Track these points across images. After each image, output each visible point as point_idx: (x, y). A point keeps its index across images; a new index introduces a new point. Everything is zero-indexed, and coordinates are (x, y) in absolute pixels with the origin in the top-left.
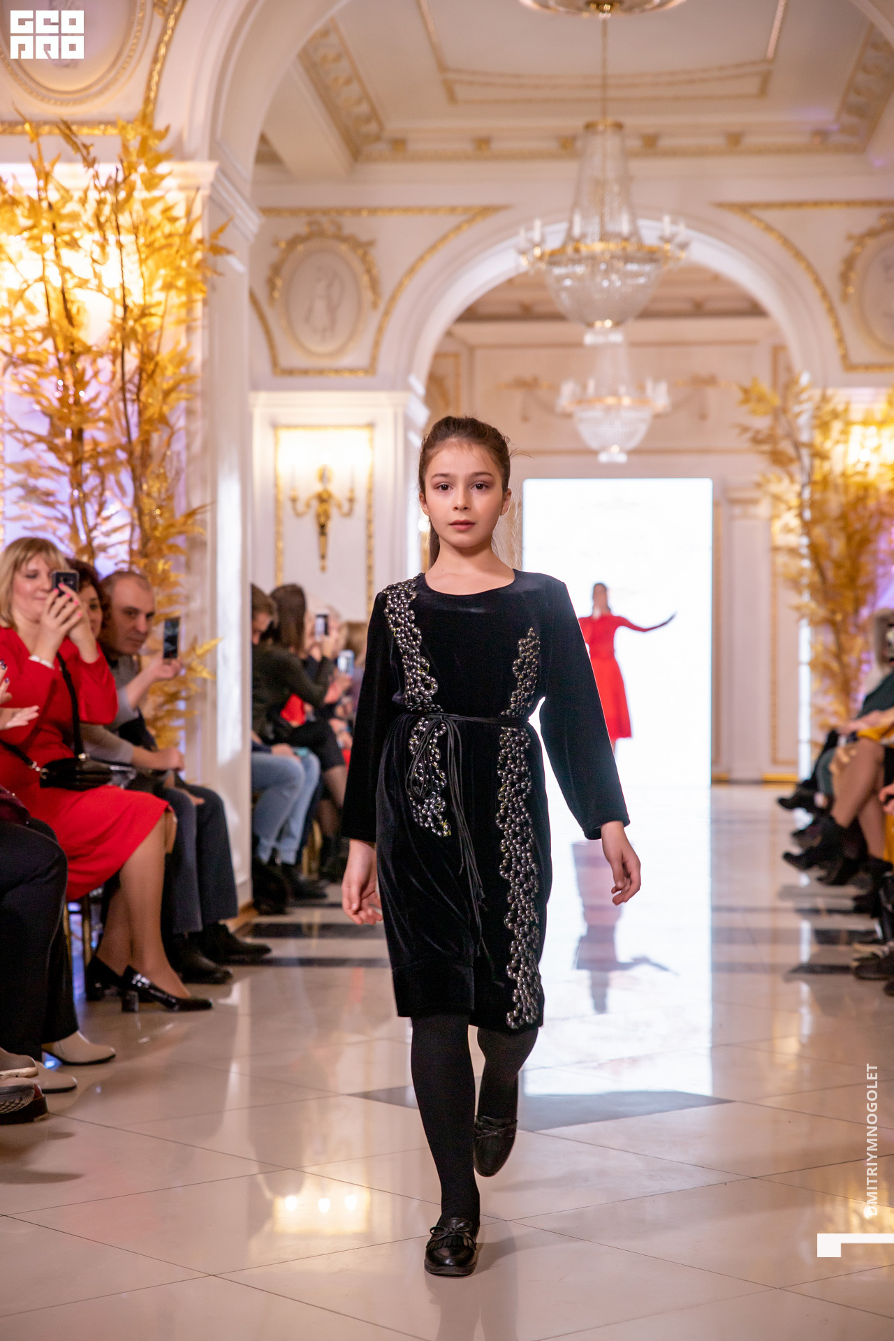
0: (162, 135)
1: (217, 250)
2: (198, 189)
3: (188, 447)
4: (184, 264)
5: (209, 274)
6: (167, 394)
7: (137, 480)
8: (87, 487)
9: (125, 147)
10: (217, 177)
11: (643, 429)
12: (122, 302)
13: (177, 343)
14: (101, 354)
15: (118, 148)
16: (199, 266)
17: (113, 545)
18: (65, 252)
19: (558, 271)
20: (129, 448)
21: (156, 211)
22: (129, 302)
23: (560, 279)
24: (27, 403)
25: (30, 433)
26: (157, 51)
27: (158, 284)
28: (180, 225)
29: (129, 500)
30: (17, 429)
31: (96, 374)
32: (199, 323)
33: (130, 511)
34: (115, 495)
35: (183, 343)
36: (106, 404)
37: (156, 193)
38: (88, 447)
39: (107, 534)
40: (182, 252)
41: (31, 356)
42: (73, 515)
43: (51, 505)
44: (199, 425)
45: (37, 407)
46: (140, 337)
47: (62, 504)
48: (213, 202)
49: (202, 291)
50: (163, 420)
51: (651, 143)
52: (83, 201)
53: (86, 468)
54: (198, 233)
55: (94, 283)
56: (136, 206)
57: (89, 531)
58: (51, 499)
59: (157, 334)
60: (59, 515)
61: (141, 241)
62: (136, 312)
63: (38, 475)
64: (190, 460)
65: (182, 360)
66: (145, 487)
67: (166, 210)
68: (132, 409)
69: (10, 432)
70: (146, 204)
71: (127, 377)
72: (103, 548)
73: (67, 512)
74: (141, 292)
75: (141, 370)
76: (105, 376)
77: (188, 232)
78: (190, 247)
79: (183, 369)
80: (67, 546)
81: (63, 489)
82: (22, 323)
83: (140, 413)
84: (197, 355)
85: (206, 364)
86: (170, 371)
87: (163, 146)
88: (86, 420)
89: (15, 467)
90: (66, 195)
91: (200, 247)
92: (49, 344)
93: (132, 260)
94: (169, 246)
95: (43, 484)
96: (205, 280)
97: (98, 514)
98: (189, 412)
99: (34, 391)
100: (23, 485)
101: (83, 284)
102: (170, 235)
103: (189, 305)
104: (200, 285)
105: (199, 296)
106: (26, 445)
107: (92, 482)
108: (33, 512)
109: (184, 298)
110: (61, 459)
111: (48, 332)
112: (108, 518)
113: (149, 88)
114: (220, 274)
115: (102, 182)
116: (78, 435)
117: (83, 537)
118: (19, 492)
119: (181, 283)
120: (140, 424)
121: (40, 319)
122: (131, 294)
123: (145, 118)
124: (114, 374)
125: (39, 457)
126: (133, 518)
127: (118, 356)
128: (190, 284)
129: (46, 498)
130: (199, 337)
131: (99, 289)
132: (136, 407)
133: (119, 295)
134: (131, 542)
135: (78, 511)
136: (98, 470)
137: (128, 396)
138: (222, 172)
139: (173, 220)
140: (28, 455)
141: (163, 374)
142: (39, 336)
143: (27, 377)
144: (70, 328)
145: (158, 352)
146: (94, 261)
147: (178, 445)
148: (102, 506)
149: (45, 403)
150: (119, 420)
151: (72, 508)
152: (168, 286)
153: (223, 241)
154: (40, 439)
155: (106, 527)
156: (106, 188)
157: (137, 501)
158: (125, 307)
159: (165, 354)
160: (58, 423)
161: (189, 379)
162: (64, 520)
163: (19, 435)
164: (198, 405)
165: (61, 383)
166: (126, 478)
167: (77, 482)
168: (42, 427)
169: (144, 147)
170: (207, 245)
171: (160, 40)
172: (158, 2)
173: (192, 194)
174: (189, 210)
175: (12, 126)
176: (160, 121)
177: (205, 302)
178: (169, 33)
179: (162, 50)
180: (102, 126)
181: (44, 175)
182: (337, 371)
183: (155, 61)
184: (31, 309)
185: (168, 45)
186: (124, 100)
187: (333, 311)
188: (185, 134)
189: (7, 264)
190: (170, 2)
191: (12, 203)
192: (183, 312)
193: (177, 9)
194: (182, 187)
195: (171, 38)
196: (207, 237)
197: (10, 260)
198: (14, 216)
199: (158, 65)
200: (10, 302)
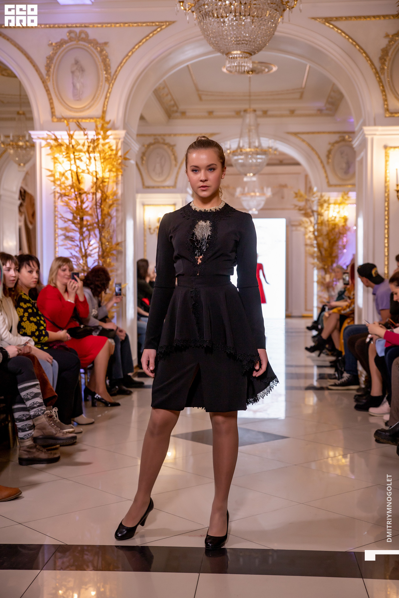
0: (108, 123)
1: (125, 159)
2: (120, 139)
3: (117, 221)
4: (115, 164)
5: (123, 166)
6: (110, 206)
7: (100, 233)
8: (84, 235)
9: (97, 127)
10: (126, 135)
11: (263, 203)
12: (95, 176)
13: (113, 188)
14: (89, 194)
15: (94, 127)
16: (120, 164)
17: (94, 254)
18: (77, 161)
19: (236, 158)
20: (98, 223)
21: (107, 146)
22: (98, 176)
23: (237, 160)
24: (65, 208)
25: (67, 218)
26: (107, 95)
27: (107, 170)
28: (114, 152)
29: (98, 239)
30: (63, 217)
31: (87, 199)
32: (120, 182)
33: (98, 243)
34: (93, 237)
35: (115, 189)
36: (91, 209)
37: (107, 141)
38: (85, 223)
39: (91, 251)
40: (114, 160)
41: (67, 194)
42: (80, 244)
43: (73, 241)
44: (120, 214)
45: (69, 210)
46: (101, 188)
47: (77, 240)
48: (125, 143)
49: (121, 172)
50: (109, 214)
51: (265, 113)
52: (84, 145)
53: (85, 229)
54: (120, 153)
55: (87, 171)
56: (100, 146)
57: (85, 250)
58: (73, 239)
59: (107, 187)
60: (76, 244)
61: (102, 155)
62: (100, 180)
63: (69, 231)
64: (117, 226)
65: (115, 194)
66: (103, 234)
67: (110, 147)
68: (99, 211)
69: (60, 218)
70: (104, 145)
71: (97, 200)
72: (90, 255)
73: (78, 243)
74: (102, 172)
75: (101, 198)
76: (90, 199)
77: (116, 154)
78: (117, 158)
79: (115, 197)
80: (78, 254)
81: (77, 236)
82: (64, 183)
83: (102, 211)
84: (120, 192)
85: (122, 195)
86: (111, 197)
87: (109, 126)
88: (84, 215)
89: (62, 229)
90: (78, 144)
91: (120, 158)
92: (73, 190)
93: (99, 163)
94: (110, 158)
95: (71, 234)
96: (122, 168)
97: (89, 244)
98: (117, 210)
99: (67, 204)
100: (64, 235)
101: (83, 172)
102: (111, 155)
103: (117, 176)
104: (121, 170)
105: (120, 173)
106: (65, 222)
107: (87, 233)
108: (68, 243)
109: (115, 174)
110: (76, 227)
111: (72, 186)
112: (92, 245)
113: (104, 107)
114: (127, 166)
115: (90, 141)
116: (82, 219)
117: (83, 250)
118: (63, 237)
119: (114, 169)
120: (101, 215)
121: (69, 182)
122: (98, 174)
123: (103, 118)
124: (93, 198)
125: (69, 226)
126: (99, 245)
127: (94, 194)
128: (117, 170)
129: (72, 239)
130: (120, 186)
131: (89, 173)
132: (100, 210)
133: (94, 174)
134: (98, 252)
135: (82, 243)
136: (88, 230)
137: (98, 207)
138: (128, 133)
139: (112, 150)
140: (66, 225)
141: (109, 199)
142: (69, 188)
143: (65, 200)
144: (79, 185)
145: (107, 191)
146: (87, 165)
147: (113, 221)
148: (90, 241)
149: (71, 208)
150: (95, 213)
151: (80, 242)
152: (110, 171)
153: (127, 156)
154: (69, 220)
155: (91, 248)
156: (91, 142)
157: (100, 239)
158: (97, 179)
159: (109, 192)
160: (75, 215)
161: (117, 200)
162: (77, 246)
163: (63, 219)
164: (120, 208)
165: (76, 202)
166: (97, 232)
167: (82, 233)
168: (70, 217)
169: (103, 128)
170: (122, 158)
171: (108, 92)
172: (107, 80)
173: (118, 140)
174: (117, 146)
175: (61, 119)
176: (108, 118)
177: (122, 175)
178: (110, 89)
179: (108, 95)
180: (89, 119)
181: (71, 136)
182: (164, 187)
183: (106, 98)
184: (67, 178)
185: (110, 93)
186: (96, 111)
187: (162, 167)
188: (116, 122)
189: (58, 164)
190: (111, 79)
191: (61, 145)
192: (115, 179)
193: (113, 82)
194: (114, 139)
195: (111, 91)
196: (123, 155)
197: (60, 163)
198: (61, 149)
199: (107, 100)
200: (60, 176)
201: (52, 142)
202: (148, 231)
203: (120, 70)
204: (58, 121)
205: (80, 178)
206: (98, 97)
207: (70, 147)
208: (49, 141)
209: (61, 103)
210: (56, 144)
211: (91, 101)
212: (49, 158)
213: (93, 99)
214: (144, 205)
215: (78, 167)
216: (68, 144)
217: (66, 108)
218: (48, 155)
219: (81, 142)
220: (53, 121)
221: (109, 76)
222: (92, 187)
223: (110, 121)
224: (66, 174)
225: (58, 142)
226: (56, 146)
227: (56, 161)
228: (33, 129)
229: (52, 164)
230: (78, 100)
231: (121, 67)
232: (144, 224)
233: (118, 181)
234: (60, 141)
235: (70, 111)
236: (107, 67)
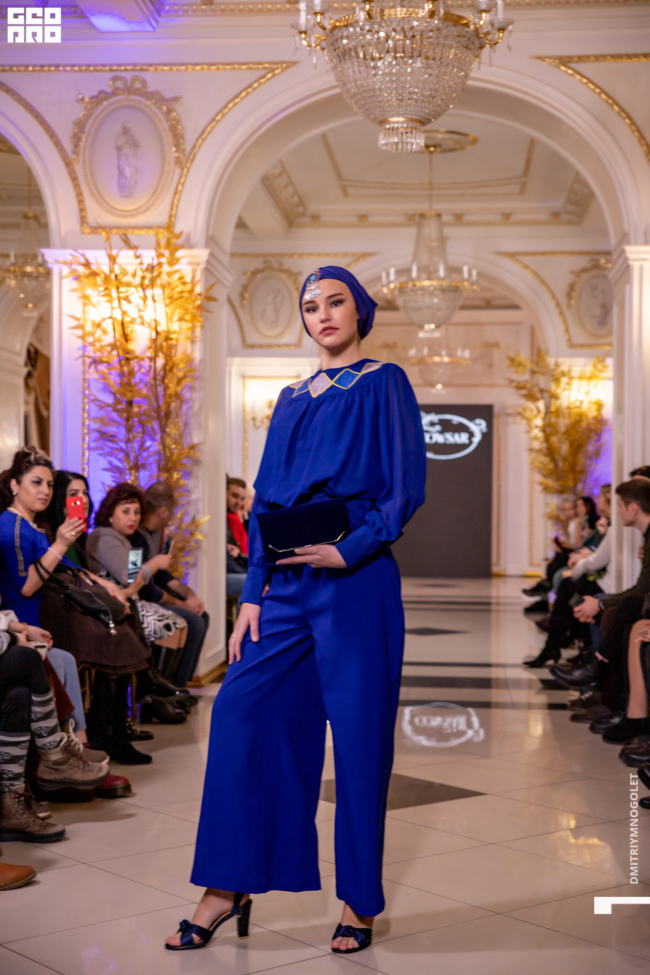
0: (178, 236)
1: (209, 298)
2: (198, 264)
3: (191, 408)
4: (190, 307)
5: (204, 312)
6: (180, 381)
7: (162, 427)
8: (134, 431)
9: (158, 243)
10: (209, 258)
12: (155, 329)
13: (186, 350)
14: (143, 359)
15: (154, 244)
16: (199, 307)
17: (150, 464)
18: (124, 303)
20: (158, 411)
21: (176, 277)
22: (159, 329)
24: (100, 385)
25: (103, 403)
26: (177, 188)
27: (176, 318)
28: (189, 287)
29: (158, 439)
30: (96, 400)
31: (140, 369)
32: (198, 339)
33: (158, 446)
35: (189, 350)
36: (145, 385)
37: (176, 267)
38: (135, 410)
39: (146, 459)
40: (189, 301)
41: (105, 359)
42: (127, 447)
43: (115, 442)
44: (197, 395)
45: (106, 388)
46: (165, 350)
47: (120, 441)
48: (208, 271)
49: (200, 321)
50: (178, 395)
51: (459, 218)
52: (134, 275)
53: (135, 421)
55: (139, 321)
56: (164, 276)
57: (136, 457)
58: (115, 439)
59: (174, 347)
60: (118, 447)
61: (166, 292)
62: (163, 335)
63: (107, 425)
65: (189, 361)
66: (167, 430)
67: (181, 278)
68: (160, 389)
69: (93, 401)
70: (170, 274)
71: (158, 370)
72: (144, 466)
73: (123, 446)
74: (166, 321)
75: (164, 367)
76: (145, 369)
77: (192, 291)
78: (194, 298)
79: (189, 365)
81: (121, 432)
82: (100, 340)
83: (165, 390)
84: (197, 356)
85: (202, 360)
86: (182, 366)
87: (179, 242)
88: (135, 396)
89: (95, 420)
90: (125, 273)
91: (199, 297)
92: (114, 353)
93: (160, 306)
94: (182, 298)
95: (111, 429)
96: (202, 315)
97: (142, 447)
98: (192, 388)
100: (100, 431)
101: (133, 321)
102: (182, 292)
103: (193, 329)
104: (200, 319)
105: (198, 324)
106: (102, 408)
107: (138, 428)
108: (105, 445)
109: (190, 325)
110: (120, 416)
111: (114, 346)
112: (147, 449)
113: (172, 208)
114: (211, 312)
115: (145, 267)
116: (130, 403)
117: (132, 458)
118: (96, 434)
119: (188, 317)
120: (165, 396)
121: (109, 339)
122: (160, 325)
123: (169, 227)
124: (150, 367)
125: (108, 415)
126: (160, 450)
127: (152, 359)
128: (194, 317)
129: (112, 438)
130: (198, 347)
131: (142, 324)
132: (162, 387)
133: (153, 325)
134: (158, 462)
135: (129, 445)
136: (141, 423)
137: (158, 382)
138: (212, 254)
139: (184, 283)
140: (102, 413)
141: (178, 368)
142: (109, 349)
143: (102, 370)
144: (126, 344)
145: (175, 355)
146: (140, 310)
147: (186, 407)
148: (144, 443)
150: (153, 393)
151: (126, 442)
152: (181, 319)
153: (213, 294)
154: (108, 405)
155: (145, 454)
156: (147, 270)
157: (163, 439)
158: (157, 333)
159: (179, 356)
160: (118, 396)
161: (192, 370)
162: (122, 450)
163: (97, 403)
164: (197, 384)
166: (156, 426)
167: (129, 428)
168: (109, 399)
169: (169, 245)
170: (203, 297)
171: (179, 182)
172: (178, 161)
173: (195, 267)
174: (193, 277)
175: (96, 229)
176: (178, 229)
177: (202, 327)
178: (184, 178)
179: (180, 188)
180: (146, 230)
181: (113, 259)
182: (279, 346)
183: (176, 193)
184: (105, 332)
185: (183, 184)
186: (158, 215)
187: (277, 312)
188: (192, 235)
189: (91, 307)
190: (184, 161)
191: (94, 274)
192: (189, 333)
193: (188, 165)
194: (190, 264)
195: (185, 181)
196: (203, 292)
197: (93, 305)
198: (96, 281)
199: (177, 196)
200: (93, 328)
201: (81, 270)
202: (251, 422)
203: (200, 145)
204: (91, 233)
205: (128, 331)
206: (162, 191)
207: (110, 278)
208: (74, 267)
209: (97, 201)
210: (87, 272)
211: (150, 199)
212: (76, 295)
213: (153, 195)
214: (244, 377)
215: (124, 313)
216: (108, 272)
217: (107, 211)
218: (73, 291)
219: (130, 269)
220: (83, 233)
221: (181, 155)
222: (149, 348)
223: (181, 233)
224: (104, 325)
225: (90, 268)
226: (87, 276)
227: (87, 301)
228: (48, 245)
229: (80, 306)
230: (127, 196)
231: (203, 140)
232: (244, 411)
233: (195, 337)
234: (94, 267)
235: (114, 214)
236: (178, 139)
